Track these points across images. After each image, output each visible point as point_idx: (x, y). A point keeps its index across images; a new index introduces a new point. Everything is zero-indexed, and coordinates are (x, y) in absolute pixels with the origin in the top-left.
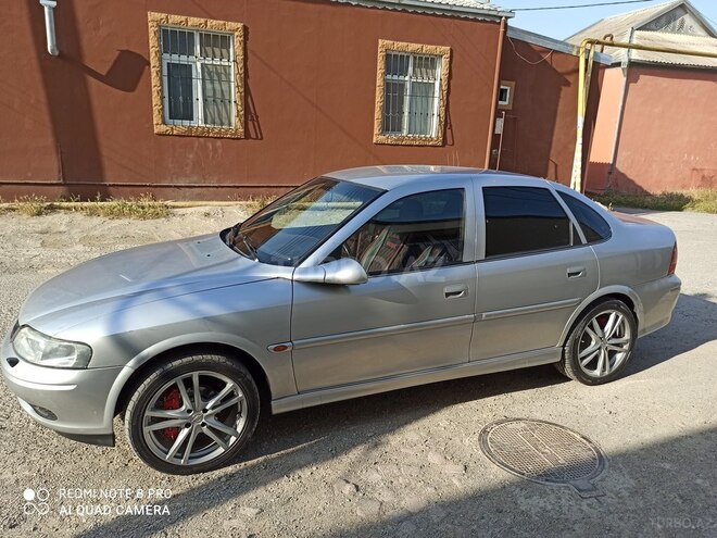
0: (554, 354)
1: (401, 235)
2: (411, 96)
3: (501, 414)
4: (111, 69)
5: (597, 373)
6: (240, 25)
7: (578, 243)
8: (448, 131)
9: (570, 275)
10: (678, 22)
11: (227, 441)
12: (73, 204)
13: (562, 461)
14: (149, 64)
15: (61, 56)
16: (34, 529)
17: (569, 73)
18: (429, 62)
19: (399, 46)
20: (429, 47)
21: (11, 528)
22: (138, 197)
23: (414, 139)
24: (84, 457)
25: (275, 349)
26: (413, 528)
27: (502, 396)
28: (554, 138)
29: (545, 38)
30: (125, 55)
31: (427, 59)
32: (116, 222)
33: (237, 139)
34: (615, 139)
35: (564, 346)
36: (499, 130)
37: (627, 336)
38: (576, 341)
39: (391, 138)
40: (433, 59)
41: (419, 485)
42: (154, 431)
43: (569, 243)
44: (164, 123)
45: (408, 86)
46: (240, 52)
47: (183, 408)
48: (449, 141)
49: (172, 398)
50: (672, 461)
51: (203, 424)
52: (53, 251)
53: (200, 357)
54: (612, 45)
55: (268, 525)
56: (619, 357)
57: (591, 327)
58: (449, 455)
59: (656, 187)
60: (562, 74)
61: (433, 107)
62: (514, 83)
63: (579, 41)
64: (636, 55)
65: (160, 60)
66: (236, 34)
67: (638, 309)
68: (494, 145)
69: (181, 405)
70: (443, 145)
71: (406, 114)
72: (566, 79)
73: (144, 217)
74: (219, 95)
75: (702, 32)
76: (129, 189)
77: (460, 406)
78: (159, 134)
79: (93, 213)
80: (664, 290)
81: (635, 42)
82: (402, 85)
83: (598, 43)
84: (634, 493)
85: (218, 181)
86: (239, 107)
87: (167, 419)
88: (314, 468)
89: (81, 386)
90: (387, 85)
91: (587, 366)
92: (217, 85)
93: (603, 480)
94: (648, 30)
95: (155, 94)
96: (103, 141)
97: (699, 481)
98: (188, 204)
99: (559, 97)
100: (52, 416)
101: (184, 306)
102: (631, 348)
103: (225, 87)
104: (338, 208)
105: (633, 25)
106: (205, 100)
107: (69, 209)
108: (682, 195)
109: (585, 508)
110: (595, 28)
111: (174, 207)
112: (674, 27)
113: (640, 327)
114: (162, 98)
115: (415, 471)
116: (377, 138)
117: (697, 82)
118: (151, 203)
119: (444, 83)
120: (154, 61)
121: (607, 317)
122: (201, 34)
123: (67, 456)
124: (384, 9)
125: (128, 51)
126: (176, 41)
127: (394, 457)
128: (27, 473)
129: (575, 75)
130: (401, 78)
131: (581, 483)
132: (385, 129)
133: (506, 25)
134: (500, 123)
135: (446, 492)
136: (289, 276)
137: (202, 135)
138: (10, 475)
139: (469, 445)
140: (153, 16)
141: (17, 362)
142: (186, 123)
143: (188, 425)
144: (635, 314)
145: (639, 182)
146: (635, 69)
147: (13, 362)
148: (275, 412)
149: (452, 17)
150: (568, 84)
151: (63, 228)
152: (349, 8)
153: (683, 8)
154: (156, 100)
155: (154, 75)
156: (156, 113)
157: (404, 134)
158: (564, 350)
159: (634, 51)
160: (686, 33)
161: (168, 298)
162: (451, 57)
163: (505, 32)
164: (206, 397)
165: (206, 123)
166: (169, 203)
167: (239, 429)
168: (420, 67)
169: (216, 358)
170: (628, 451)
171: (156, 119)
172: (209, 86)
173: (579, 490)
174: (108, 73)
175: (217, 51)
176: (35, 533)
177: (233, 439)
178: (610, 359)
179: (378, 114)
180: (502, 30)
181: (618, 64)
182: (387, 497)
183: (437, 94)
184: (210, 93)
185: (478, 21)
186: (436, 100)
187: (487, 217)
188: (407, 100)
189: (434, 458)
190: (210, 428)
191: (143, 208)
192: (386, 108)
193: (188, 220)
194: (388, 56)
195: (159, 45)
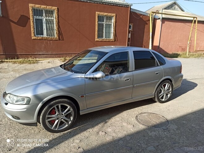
0: (152, 95)
1: (110, 65)
2: (105, 28)
3: (140, 112)
4: (18, 21)
5: (163, 100)
6: (56, 8)
7: (158, 65)
8: (116, 37)
9: (156, 74)
10: (174, 7)
11: (68, 123)
12: (8, 60)
13: (158, 123)
14: (30, 19)
15: (3, 16)
16: (17, 150)
17: (147, 21)
18: (110, 18)
19: (101, 13)
20: (110, 14)
21: (9, 151)
22: (28, 58)
23: (107, 40)
24: (27, 130)
25: (81, 97)
26: (123, 142)
27: (140, 107)
28: (144, 39)
29: (141, 11)
30: (22, 16)
31: (109, 17)
32: (22, 65)
33: (57, 40)
34: (159, 39)
35: (155, 93)
36: (130, 37)
37: (171, 90)
38: (158, 92)
39: (100, 39)
40: (111, 17)
41: (122, 131)
42: (48, 121)
43: (155, 65)
44: (35, 36)
45: (104, 25)
46: (57, 15)
47: (56, 114)
48: (116, 40)
49: (53, 112)
50: (185, 121)
51: (62, 118)
52: (4, 74)
53: (61, 100)
54: (158, 13)
55: (83, 144)
56: (169, 95)
57: (162, 87)
58: (128, 123)
59: (170, 52)
60: (145, 21)
61: (111, 30)
62: (133, 24)
63: (149, 12)
64: (164, 16)
65: (33, 18)
66: (55, 10)
67: (173, 82)
68: (128, 41)
69: (56, 113)
70: (115, 41)
71: (104, 33)
72: (146, 22)
73: (30, 63)
74: (51, 28)
75: (180, 10)
76: (25, 55)
77: (129, 110)
78: (33, 39)
79: (15, 63)
80: (179, 78)
81: (163, 12)
82: (103, 25)
83: (155, 13)
84: (177, 129)
85: (51, 53)
86: (57, 31)
87: (52, 118)
88: (93, 129)
89: (28, 109)
90: (99, 25)
91: (161, 98)
92: (50, 25)
93: (169, 126)
94: (166, 9)
95: (32, 28)
96: (16, 41)
97: (193, 125)
98: (43, 59)
99: (145, 27)
100: (18, 118)
101: (53, 86)
102: (172, 93)
103: (52, 25)
104: (86, 59)
105: (162, 8)
106: (47, 29)
107: (7, 62)
108: (177, 54)
109: (166, 134)
110: (152, 9)
111: (39, 60)
112: (173, 9)
113: (174, 87)
114: (34, 29)
115: (120, 128)
116: (96, 39)
117: (180, 23)
118: (32, 59)
119: (114, 24)
120: (31, 18)
121: (165, 85)
122: (45, 10)
123: (22, 130)
124: (97, 3)
125: (23, 15)
126: (37, 12)
127: (114, 125)
128: (11, 136)
129: (149, 21)
130: (103, 22)
131: (164, 128)
132: (98, 37)
133: (130, 8)
134: (130, 35)
135: (129, 132)
136: (84, 77)
137: (46, 39)
138: (6, 136)
139: (133, 120)
140: (30, 5)
141: (8, 104)
142: (42, 36)
143: (58, 119)
144: (172, 84)
145: (165, 50)
146: (164, 20)
147: (6, 104)
148: (81, 114)
149: (116, 6)
150: (147, 24)
151: (6, 67)
152: (87, 3)
153: (175, 3)
154: (32, 29)
155: (31, 22)
156: (32, 33)
157: (104, 38)
158: (155, 94)
159: (163, 15)
160: (176, 10)
161: (49, 84)
162: (116, 17)
163: (130, 10)
164: (63, 111)
165: (47, 36)
166: (37, 59)
167: (72, 119)
168: (108, 19)
169: (65, 100)
170: (174, 119)
171: (32, 35)
172: (48, 25)
173: (164, 129)
174: (17, 22)
175: (50, 15)
176: (17, 151)
177: (70, 122)
178: (167, 96)
179: (96, 33)
180: (129, 9)
181: (159, 19)
182: (114, 135)
183: (112, 27)
184: (48, 27)
185: (123, 7)
186: (112, 29)
187: (134, 59)
188: (104, 28)
189: (125, 124)
190: (64, 119)
191: (30, 61)
192: (98, 31)
193: (43, 64)
194: (99, 17)
195: (33, 14)
